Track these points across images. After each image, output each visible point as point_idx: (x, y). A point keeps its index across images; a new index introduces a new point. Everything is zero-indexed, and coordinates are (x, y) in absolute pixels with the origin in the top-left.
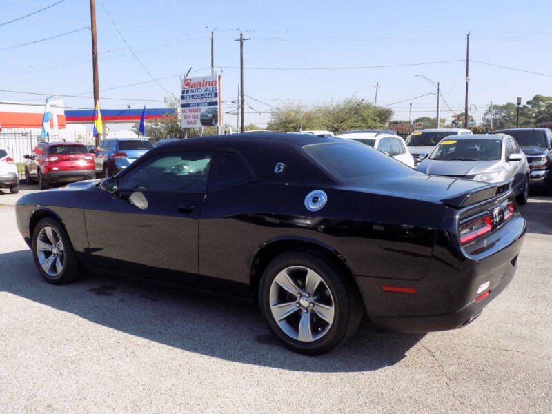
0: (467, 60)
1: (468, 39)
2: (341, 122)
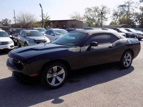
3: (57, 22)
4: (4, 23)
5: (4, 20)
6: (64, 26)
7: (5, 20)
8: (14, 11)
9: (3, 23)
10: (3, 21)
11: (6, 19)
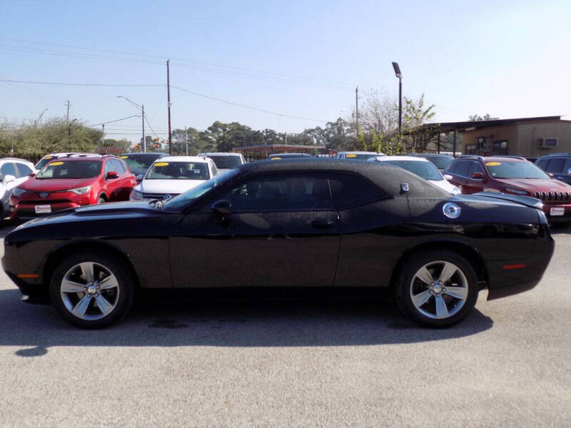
0: (168, 86)
1: (168, 65)
2: (54, 143)
3: (473, 128)
4: (331, 135)
5: (332, 124)
6: (504, 144)
7: (336, 124)
8: (357, 91)
9: (328, 135)
10: (330, 126)
11: (340, 119)
